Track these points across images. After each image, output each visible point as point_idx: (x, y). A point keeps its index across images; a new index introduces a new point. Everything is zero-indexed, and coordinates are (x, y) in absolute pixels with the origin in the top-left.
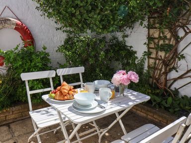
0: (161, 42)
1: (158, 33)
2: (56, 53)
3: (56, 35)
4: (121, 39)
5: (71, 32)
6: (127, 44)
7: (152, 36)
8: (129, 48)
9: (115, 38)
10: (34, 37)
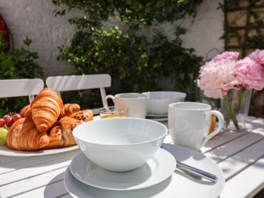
0: (252, 34)
1: (245, 17)
2: (57, 62)
3: (56, 28)
4: (171, 37)
5: (83, 23)
6: (183, 46)
7: (234, 26)
8: (188, 52)
9: (162, 37)
10: (10, 27)
